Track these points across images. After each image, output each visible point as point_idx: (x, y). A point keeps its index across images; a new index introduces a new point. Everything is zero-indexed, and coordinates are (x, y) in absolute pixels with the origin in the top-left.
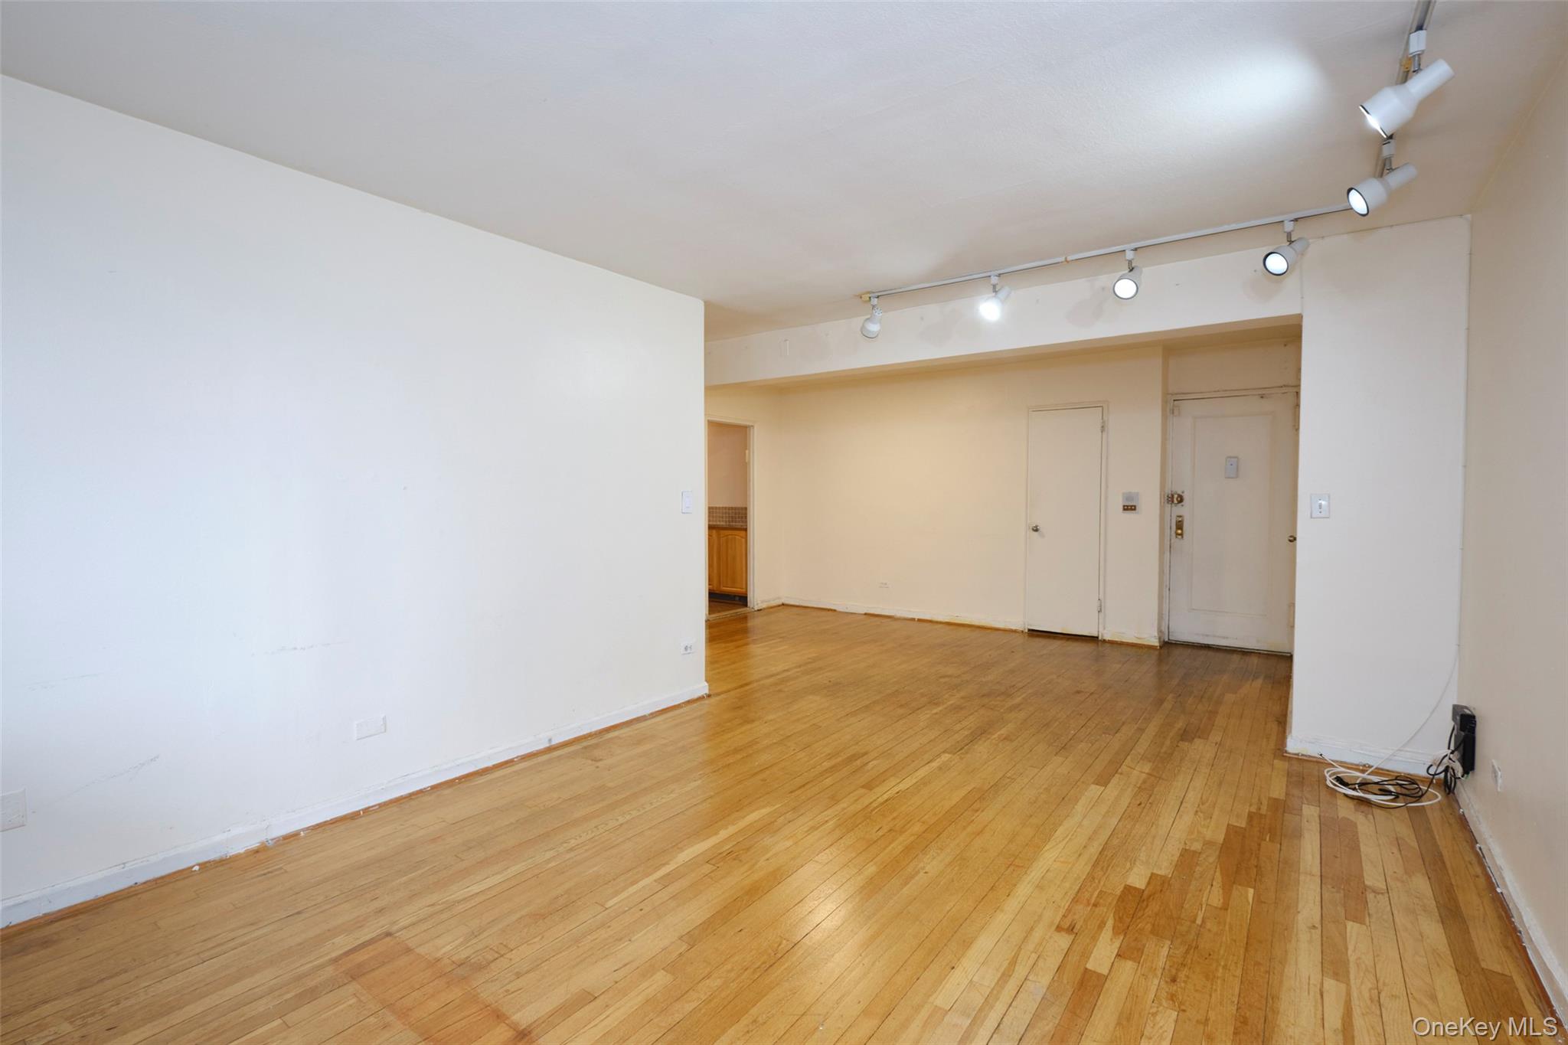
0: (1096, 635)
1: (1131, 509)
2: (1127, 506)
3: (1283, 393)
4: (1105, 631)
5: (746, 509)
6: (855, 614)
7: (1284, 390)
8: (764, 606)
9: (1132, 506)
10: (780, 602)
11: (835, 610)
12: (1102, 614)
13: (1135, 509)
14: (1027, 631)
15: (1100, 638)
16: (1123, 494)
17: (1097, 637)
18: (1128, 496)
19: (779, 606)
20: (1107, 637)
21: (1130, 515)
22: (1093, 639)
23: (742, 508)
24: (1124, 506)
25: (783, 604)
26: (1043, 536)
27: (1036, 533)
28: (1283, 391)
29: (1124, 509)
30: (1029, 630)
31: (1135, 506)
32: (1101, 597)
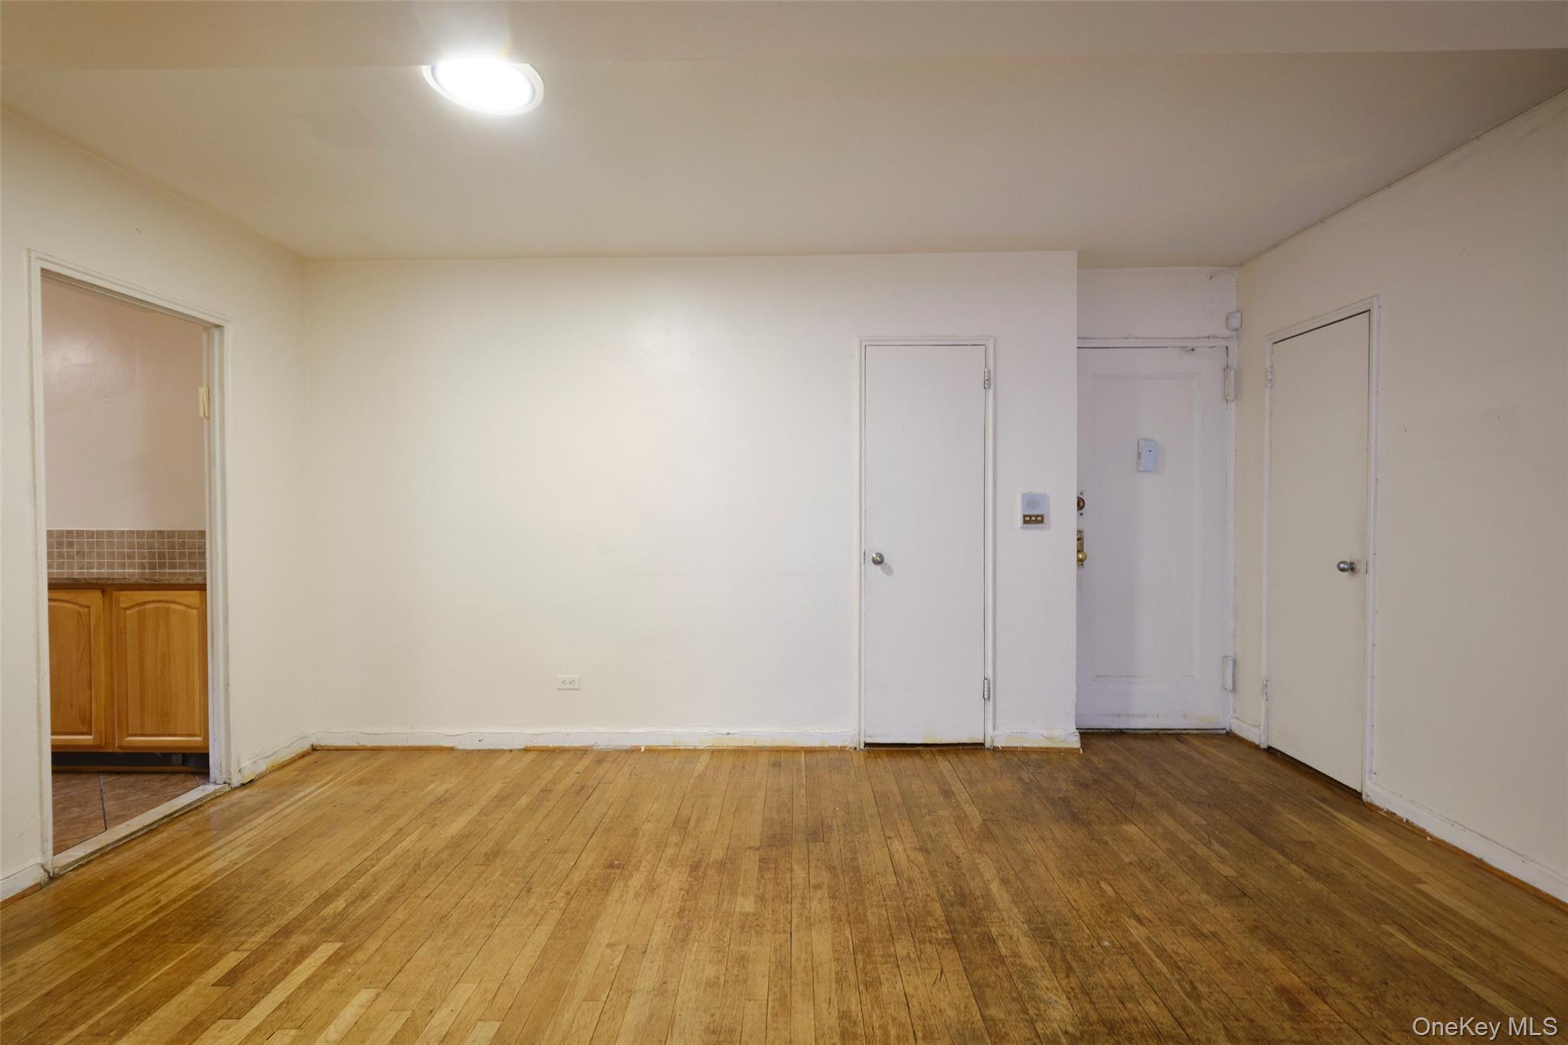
0: (981, 741)
1: (1037, 522)
2: (1030, 516)
3: (1211, 347)
4: (997, 732)
5: (202, 534)
6: (502, 752)
7: (1212, 342)
8: (262, 767)
9: (1037, 516)
10: (305, 746)
11: (452, 749)
12: (990, 704)
13: (1042, 522)
14: (862, 747)
15: (988, 745)
16: (1024, 496)
17: (983, 744)
18: (1030, 500)
19: (303, 755)
20: (1000, 743)
21: (1034, 533)
22: (976, 748)
23: (192, 534)
24: (1025, 516)
25: (314, 749)
26: (889, 571)
27: (878, 567)
28: (1211, 345)
29: (1025, 522)
30: (866, 745)
31: (1042, 517)
32: (990, 674)
